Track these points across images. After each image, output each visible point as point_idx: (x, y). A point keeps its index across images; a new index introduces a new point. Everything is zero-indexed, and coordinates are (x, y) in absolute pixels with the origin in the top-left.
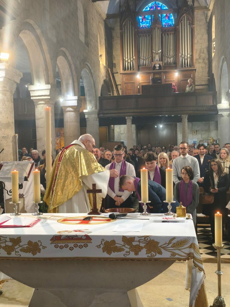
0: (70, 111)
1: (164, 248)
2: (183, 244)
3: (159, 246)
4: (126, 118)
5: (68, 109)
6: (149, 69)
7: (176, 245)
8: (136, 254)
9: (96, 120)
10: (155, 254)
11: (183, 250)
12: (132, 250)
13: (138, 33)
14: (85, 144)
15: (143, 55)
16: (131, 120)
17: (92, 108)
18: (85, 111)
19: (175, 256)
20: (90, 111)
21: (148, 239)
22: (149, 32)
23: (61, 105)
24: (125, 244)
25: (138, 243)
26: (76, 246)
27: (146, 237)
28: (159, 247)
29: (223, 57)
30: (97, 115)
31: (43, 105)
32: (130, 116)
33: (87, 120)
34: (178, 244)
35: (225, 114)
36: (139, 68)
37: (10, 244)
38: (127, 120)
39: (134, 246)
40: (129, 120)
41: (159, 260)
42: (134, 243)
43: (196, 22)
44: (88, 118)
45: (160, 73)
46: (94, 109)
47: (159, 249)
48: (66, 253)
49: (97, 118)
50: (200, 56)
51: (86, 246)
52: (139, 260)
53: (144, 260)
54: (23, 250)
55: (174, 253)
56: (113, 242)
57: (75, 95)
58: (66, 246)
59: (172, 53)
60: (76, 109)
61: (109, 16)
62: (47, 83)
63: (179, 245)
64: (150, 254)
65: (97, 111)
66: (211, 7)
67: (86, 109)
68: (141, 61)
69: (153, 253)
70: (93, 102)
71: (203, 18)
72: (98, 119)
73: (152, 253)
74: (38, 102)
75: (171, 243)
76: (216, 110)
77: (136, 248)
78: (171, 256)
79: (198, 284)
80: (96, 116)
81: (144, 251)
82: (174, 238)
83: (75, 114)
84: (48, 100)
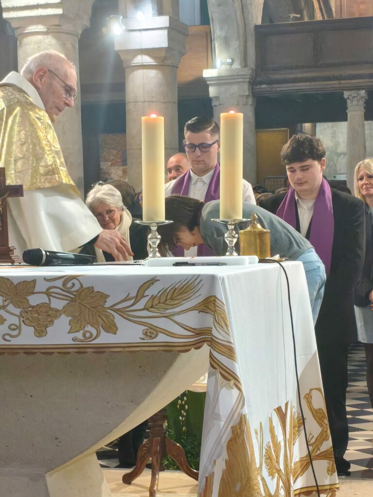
0: (143, 67)
1: (122, 312)
2: (178, 299)
3: (107, 305)
4: (346, 94)
5: (140, 59)
7: (159, 303)
8: (41, 332)
9: (246, 104)
10: (94, 332)
11: (177, 318)
12: (27, 322)
14: (39, 84)
16: (361, 103)
17: (231, 64)
18: (207, 73)
19: (157, 336)
20: (223, 73)
21: (74, 285)
23: (117, 48)
24: (6, 303)
25: (44, 299)
27: (68, 279)
28: (109, 308)
30: (246, 87)
31: (40, 37)
32: (358, 88)
33: (214, 103)
34: (166, 300)
38: (349, 102)
39: (33, 307)
40: (355, 102)
41: (107, 350)
42: (34, 300)
44: (217, 98)
46: (237, 66)
47: (107, 317)
49: (247, 97)
52: (47, 352)
53: (62, 351)
55: (151, 327)
57: (160, 12)
60: (165, 58)
63: (167, 302)
64: (81, 332)
65: (247, 72)
67: (213, 67)
69: (89, 328)
70: (235, 44)
72: (250, 101)
73: (86, 329)
74: (24, 28)
75: (143, 296)
77: (39, 315)
78: (142, 336)
79: (222, 423)
80: (245, 90)
81: (63, 323)
82: (153, 280)
83: (160, 75)
84: (57, 22)
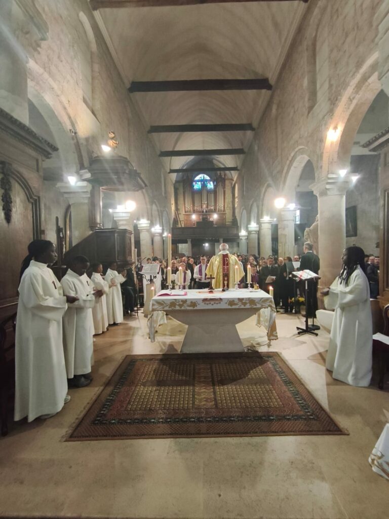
2: (266, 301)
3: (255, 302)
5: (157, 234)
6: (200, 213)
8: (245, 306)
11: (266, 303)
12: (242, 304)
13: (194, 193)
15: (196, 205)
16: (190, 241)
18: (164, 236)
19: (262, 306)
20: (167, 236)
22: (200, 192)
24: (239, 302)
26: (215, 303)
27: (249, 298)
29: (243, 207)
31: (144, 232)
32: (190, 239)
34: (264, 301)
35: (244, 238)
36: (194, 212)
37: (181, 303)
38: (188, 241)
42: (244, 301)
43: (226, 187)
44: (166, 240)
45: (206, 215)
48: (210, 307)
50: (228, 206)
51: (220, 303)
52: (246, 309)
53: (248, 309)
54: (188, 306)
56: (234, 301)
57: (160, 227)
58: (210, 303)
59: (213, 204)
60: (160, 234)
61: (177, 182)
62: (148, 220)
66: (235, 179)
68: (195, 208)
69: (252, 305)
70: (168, 231)
71: (230, 185)
74: (141, 231)
75: (261, 301)
76: (238, 237)
77: (244, 303)
78: (260, 306)
81: (248, 304)
82: (262, 298)
83: (159, 237)
84: (147, 230)
